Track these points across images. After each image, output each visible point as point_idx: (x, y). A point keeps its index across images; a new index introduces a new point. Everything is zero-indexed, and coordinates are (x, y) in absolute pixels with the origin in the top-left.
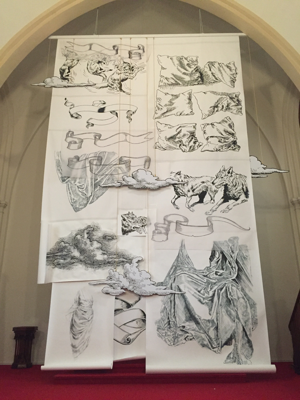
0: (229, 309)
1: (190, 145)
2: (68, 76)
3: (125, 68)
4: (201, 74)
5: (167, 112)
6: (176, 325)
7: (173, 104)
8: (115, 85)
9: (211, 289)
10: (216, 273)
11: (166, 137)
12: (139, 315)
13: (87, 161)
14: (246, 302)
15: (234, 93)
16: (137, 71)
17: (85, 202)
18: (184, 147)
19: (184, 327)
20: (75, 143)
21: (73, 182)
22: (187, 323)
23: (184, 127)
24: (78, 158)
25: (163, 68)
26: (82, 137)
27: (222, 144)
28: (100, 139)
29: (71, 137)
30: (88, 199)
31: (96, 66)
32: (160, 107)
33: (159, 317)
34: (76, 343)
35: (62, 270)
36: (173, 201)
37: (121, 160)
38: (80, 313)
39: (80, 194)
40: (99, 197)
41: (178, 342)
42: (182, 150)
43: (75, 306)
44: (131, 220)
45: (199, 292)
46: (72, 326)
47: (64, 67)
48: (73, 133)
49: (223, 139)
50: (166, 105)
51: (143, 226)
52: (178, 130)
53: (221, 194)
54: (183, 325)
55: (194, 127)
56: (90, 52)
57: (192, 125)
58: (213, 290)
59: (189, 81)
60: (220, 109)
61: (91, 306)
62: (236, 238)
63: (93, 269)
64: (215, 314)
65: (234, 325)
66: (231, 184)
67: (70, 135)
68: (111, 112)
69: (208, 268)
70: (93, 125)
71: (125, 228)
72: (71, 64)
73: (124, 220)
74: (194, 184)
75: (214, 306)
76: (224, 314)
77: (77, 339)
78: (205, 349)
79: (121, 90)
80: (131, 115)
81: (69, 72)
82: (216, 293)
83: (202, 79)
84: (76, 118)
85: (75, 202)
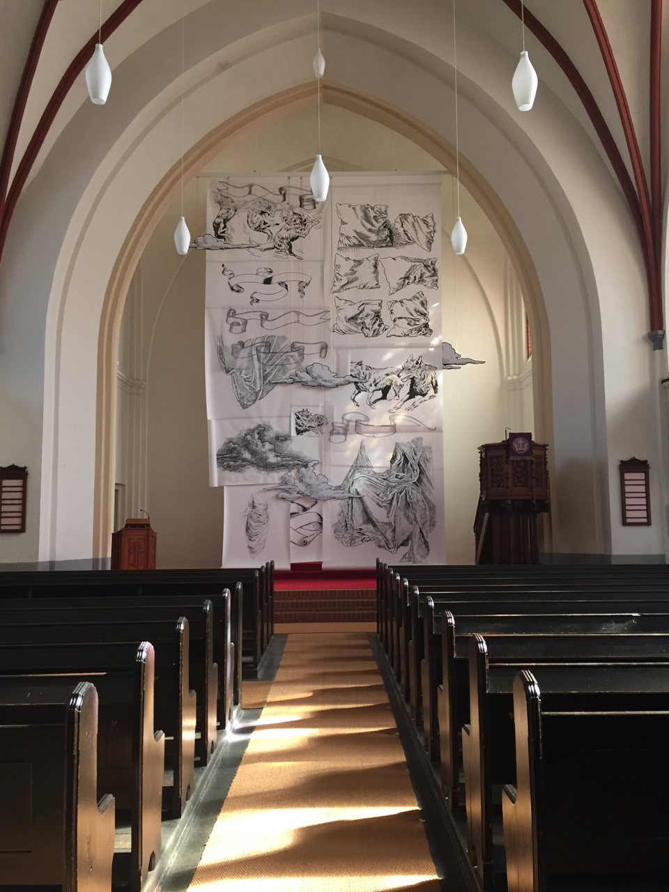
0: (408, 512)
1: (374, 329)
2: (224, 232)
3: (295, 221)
4: (391, 232)
5: (347, 283)
6: (353, 528)
7: (355, 272)
8: (283, 246)
9: (390, 492)
10: (396, 477)
11: (346, 317)
12: (315, 518)
13: (253, 348)
14: (425, 505)
15: (429, 259)
16: (310, 226)
17: (254, 398)
18: (367, 330)
19: (361, 529)
20: (239, 324)
21: (238, 374)
22: (365, 526)
23: (367, 304)
24: (242, 344)
25: (343, 223)
26: (245, 317)
27: (411, 328)
28: (268, 319)
29: (233, 317)
30: (257, 394)
31: (258, 219)
32: (339, 277)
33: (336, 520)
34: (253, 544)
35: (233, 473)
36: (353, 398)
37: (293, 346)
38: (255, 516)
39: (247, 388)
40: (269, 391)
41: (355, 543)
42: (365, 335)
43: (250, 509)
44: (305, 418)
45: (378, 495)
46: (247, 529)
47: (218, 220)
48: (235, 311)
49: (412, 321)
50: (346, 274)
51: (319, 425)
52: (361, 309)
53: (407, 389)
54: (361, 527)
55: (380, 305)
56: (250, 198)
57: (376, 302)
58: (393, 493)
59: (375, 241)
60: (411, 281)
61: (266, 510)
62: (419, 439)
63: (266, 473)
64: (393, 516)
65: (411, 527)
66: (419, 378)
67: (231, 314)
68: (279, 284)
69: (389, 472)
70: (258, 301)
71: (299, 428)
72: (226, 215)
73: (298, 418)
74: (377, 377)
75: (392, 508)
76: (402, 516)
77: (254, 541)
78: (382, 550)
79: (291, 252)
80: (304, 287)
81: (225, 227)
82: (395, 496)
83: (391, 239)
84: (238, 291)
85: (243, 398)
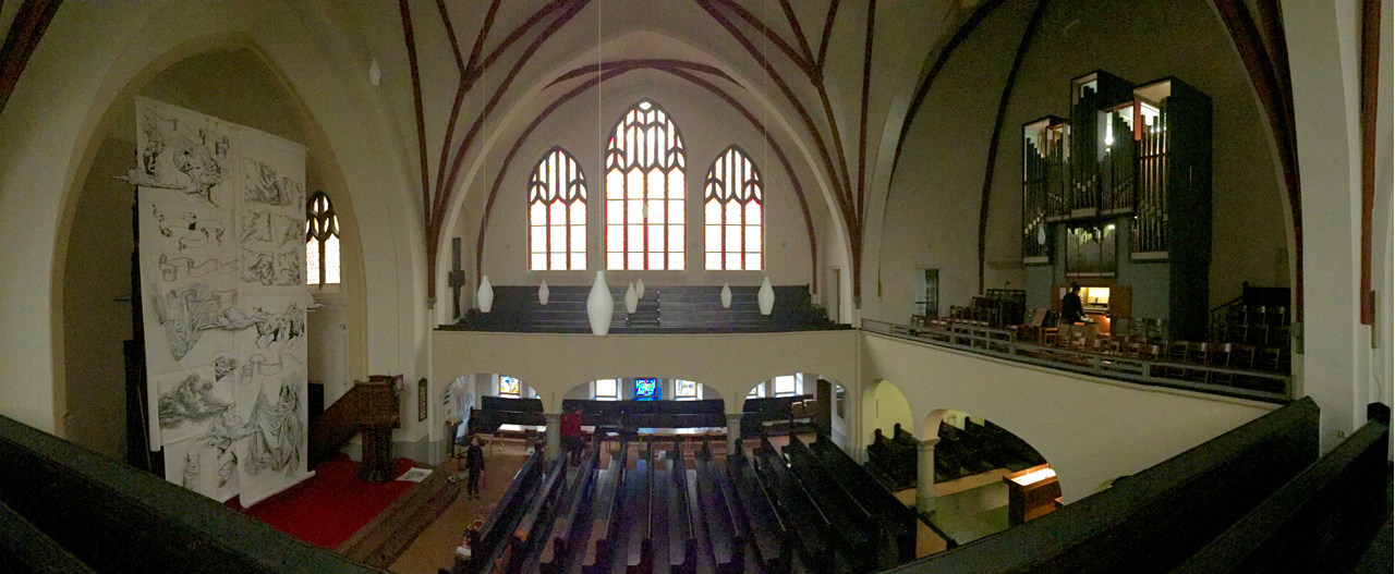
0: (289, 435)
1: (269, 278)
2: (153, 168)
3: (212, 167)
4: (278, 192)
5: (250, 234)
6: (256, 459)
7: (255, 224)
8: (204, 192)
9: (279, 421)
10: (283, 407)
11: (250, 266)
12: (231, 457)
13: (183, 297)
14: (298, 426)
15: (300, 220)
16: (223, 175)
17: (185, 349)
18: (264, 280)
19: (262, 459)
20: (170, 271)
21: (171, 325)
23: (263, 255)
24: (174, 293)
25: (248, 177)
26: (176, 263)
27: (291, 278)
28: (194, 266)
29: (165, 263)
31: (183, 159)
32: (245, 228)
35: (172, 430)
36: (256, 341)
37: (212, 294)
39: (179, 339)
41: (259, 473)
42: (262, 283)
43: (185, 464)
44: (222, 365)
45: (272, 426)
47: (148, 153)
48: (166, 258)
49: (291, 272)
50: (249, 226)
51: (232, 370)
52: (260, 259)
53: (288, 331)
54: (262, 457)
55: (272, 257)
56: (175, 134)
57: (269, 254)
58: (281, 422)
59: (268, 198)
60: (290, 237)
61: (198, 460)
62: (295, 373)
63: (198, 424)
66: (295, 323)
67: (163, 261)
68: (202, 230)
69: (278, 404)
70: (185, 247)
71: (218, 375)
72: (154, 149)
73: (217, 365)
74: (271, 322)
75: (280, 435)
76: (286, 440)
79: (209, 199)
80: (220, 236)
81: (154, 162)
82: (282, 424)
84: (167, 236)
85: (176, 350)
